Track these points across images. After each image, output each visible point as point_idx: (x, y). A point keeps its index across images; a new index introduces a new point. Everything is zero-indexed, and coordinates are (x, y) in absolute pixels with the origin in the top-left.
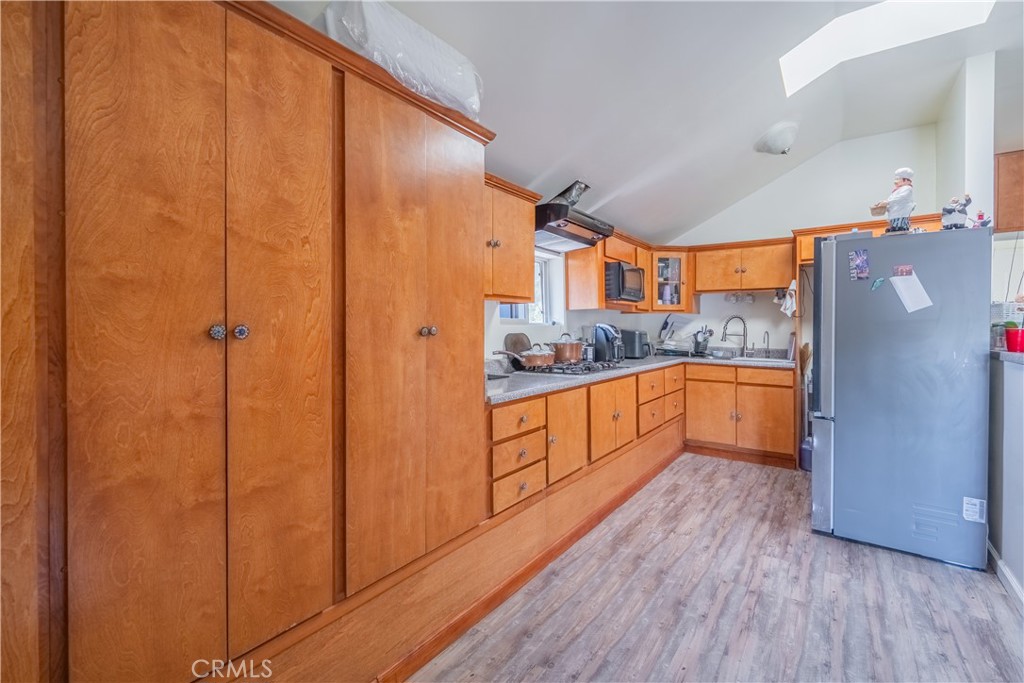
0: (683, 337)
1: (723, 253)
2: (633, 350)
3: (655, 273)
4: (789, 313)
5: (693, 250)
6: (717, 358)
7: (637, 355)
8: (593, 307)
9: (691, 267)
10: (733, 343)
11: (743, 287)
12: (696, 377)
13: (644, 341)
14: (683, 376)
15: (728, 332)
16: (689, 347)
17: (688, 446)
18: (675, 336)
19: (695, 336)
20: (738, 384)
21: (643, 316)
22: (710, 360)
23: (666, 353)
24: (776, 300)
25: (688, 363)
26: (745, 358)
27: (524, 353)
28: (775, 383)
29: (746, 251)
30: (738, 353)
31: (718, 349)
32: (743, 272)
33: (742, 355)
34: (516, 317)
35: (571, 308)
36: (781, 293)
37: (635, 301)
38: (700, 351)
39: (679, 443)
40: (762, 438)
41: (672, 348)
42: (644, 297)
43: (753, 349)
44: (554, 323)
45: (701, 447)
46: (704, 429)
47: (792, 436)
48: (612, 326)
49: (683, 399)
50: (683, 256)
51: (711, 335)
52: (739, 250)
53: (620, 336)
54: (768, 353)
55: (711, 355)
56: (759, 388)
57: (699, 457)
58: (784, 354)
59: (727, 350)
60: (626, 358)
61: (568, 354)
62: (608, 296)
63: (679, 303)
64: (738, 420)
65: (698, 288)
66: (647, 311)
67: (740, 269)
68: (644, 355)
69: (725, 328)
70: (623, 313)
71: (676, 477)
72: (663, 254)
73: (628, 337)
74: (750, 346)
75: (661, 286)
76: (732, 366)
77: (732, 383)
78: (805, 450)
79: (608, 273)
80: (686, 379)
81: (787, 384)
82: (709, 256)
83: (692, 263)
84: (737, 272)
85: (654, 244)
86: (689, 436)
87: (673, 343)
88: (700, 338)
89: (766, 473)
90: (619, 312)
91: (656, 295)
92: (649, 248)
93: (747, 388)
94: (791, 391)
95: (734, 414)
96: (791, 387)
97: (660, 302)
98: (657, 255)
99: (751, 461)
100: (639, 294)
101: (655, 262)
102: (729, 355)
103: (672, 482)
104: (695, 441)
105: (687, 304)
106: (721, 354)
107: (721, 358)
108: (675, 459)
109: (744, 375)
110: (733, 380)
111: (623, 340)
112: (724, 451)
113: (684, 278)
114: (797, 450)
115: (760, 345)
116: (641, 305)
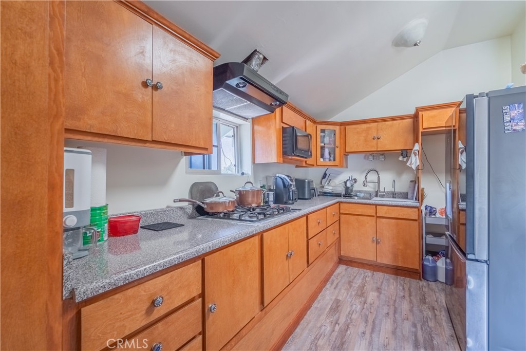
0: (336, 184)
1: (364, 126)
2: (304, 194)
3: (319, 140)
4: (414, 167)
5: (343, 124)
6: (360, 198)
7: (307, 197)
8: (273, 162)
9: (343, 136)
10: (370, 188)
11: (378, 150)
12: (347, 212)
13: (311, 187)
14: (338, 211)
15: (368, 180)
16: (341, 190)
17: (342, 261)
18: (332, 183)
19: (345, 183)
20: (377, 217)
21: (310, 169)
22: (356, 200)
23: (325, 194)
24: (401, 158)
25: (342, 202)
26: (378, 198)
27: (208, 200)
28: (404, 217)
29: (380, 124)
30: (374, 194)
31: (360, 192)
32: (378, 139)
33: (376, 196)
34: (209, 168)
35: (256, 163)
36: (406, 153)
37: (305, 158)
38: (348, 193)
39: (336, 259)
40: (395, 256)
41: (330, 191)
42: (311, 155)
43: (384, 192)
44: (243, 174)
45: (351, 261)
46: (352, 249)
47: (418, 256)
48: (288, 176)
49: (338, 227)
50: (337, 128)
51: (355, 182)
52: (375, 124)
53: (294, 183)
54: (394, 195)
55: (356, 196)
56: (393, 221)
57: (350, 269)
58: (405, 196)
59: (366, 192)
60: (299, 199)
61: (250, 199)
62: (285, 153)
63: (334, 160)
64: (377, 243)
65: (348, 150)
66: (313, 165)
67: (376, 137)
68: (312, 196)
69: (366, 177)
70: (297, 166)
71: (337, 291)
72: (323, 127)
73: (300, 183)
74: (382, 190)
75: (322, 148)
76: (373, 205)
77: (373, 216)
78: (426, 265)
79: (284, 135)
80: (340, 214)
81: (413, 218)
82: (355, 128)
83: (343, 133)
84: (374, 139)
85: (318, 120)
86: (342, 253)
87: (331, 188)
88: (349, 185)
89: (400, 284)
90: (294, 166)
91: (319, 155)
92: (314, 122)
93: (384, 220)
94: (417, 223)
95: (375, 239)
96: (416, 220)
97: (322, 160)
98: (320, 127)
99: (387, 273)
100: (307, 153)
101: (319, 132)
102: (368, 196)
103: (334, 298)
104: (347, 257)
105: (340, 161)
106: (362, 195)
107: (363, 198)
108: (334, 272)
109: (382, 211)
110: (374, 214)
111: (297, 186)
112: (367, 265)
113: (337, 143)
114: (421, 266)
115: (389, 189)
116: (310, 161)
